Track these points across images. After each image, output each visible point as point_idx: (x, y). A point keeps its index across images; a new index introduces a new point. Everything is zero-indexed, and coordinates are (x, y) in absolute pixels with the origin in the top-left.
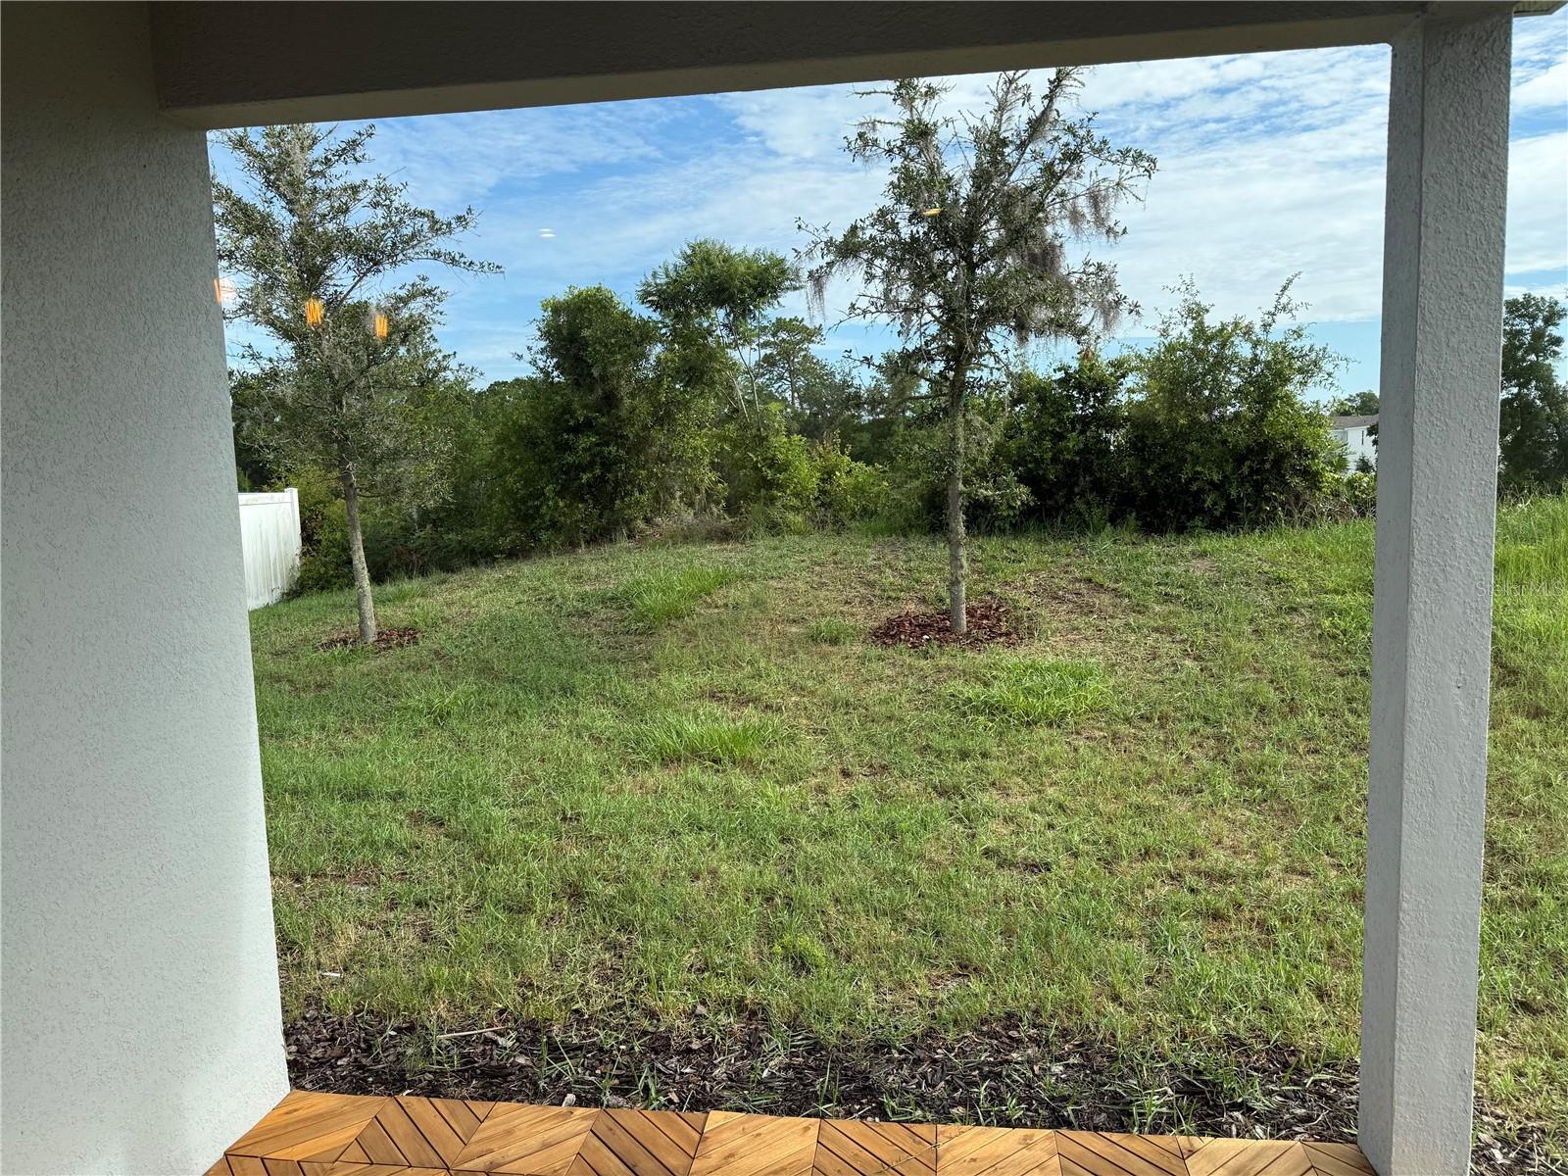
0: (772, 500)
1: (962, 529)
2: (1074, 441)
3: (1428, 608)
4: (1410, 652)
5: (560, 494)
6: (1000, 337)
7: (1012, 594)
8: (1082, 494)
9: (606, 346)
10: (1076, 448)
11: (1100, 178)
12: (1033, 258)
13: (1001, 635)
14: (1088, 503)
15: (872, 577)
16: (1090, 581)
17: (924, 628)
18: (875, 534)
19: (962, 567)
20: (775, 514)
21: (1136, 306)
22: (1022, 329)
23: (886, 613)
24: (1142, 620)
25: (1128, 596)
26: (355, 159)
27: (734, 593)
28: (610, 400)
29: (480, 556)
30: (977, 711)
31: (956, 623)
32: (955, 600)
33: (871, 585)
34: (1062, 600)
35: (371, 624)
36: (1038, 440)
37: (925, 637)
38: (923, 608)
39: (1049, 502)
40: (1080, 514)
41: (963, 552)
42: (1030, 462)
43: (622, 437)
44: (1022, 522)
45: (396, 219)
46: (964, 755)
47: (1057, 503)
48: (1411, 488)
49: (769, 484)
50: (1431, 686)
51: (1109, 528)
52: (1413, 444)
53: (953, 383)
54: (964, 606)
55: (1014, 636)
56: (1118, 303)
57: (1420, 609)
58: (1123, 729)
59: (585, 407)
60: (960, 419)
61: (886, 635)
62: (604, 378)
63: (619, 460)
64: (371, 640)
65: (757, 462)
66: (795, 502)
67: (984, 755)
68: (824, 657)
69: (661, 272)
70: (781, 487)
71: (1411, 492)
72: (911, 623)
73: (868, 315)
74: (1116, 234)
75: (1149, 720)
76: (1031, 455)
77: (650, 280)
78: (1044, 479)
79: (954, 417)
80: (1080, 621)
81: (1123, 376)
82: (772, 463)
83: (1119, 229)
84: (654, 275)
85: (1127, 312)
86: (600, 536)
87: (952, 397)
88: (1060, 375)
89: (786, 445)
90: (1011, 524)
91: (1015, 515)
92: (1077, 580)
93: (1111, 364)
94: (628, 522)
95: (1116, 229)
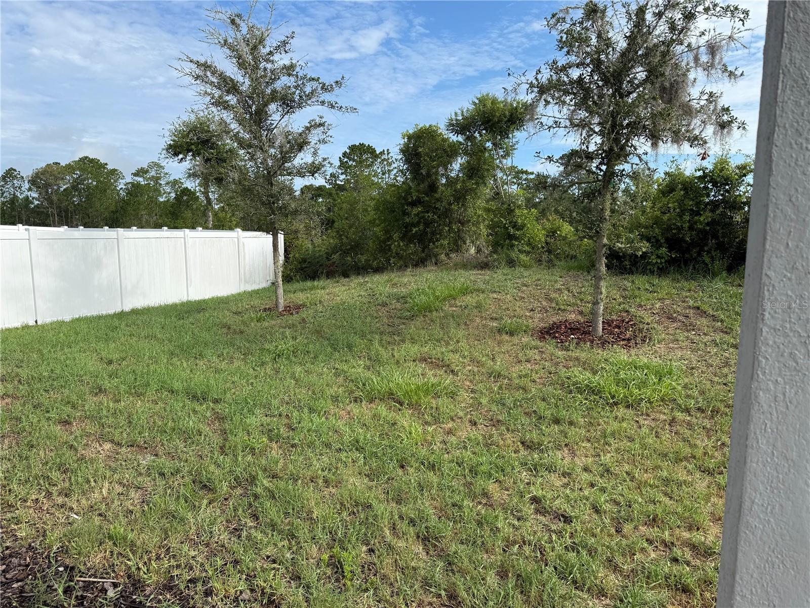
0: (512, 246)
1: (603, 269)
2: (706, 217)
3: (780, 388)
4: (751, 442)
5: (402, 239)
6: (642, 144)
7: (641, 313)
8: (709, 252)
9: (431, 157)
10: (706, 221)
11: (717, 33)
12: (663, 89)
13: (624, 340)
14: (713, 258)
15: (553, 295)
16: (698, 308)
17: (573, 330)
18: (569, 270)
19: (601, 293)
20: (514, 255)
21: (743, 124)
22: (655, 138)
23: (555, 319)
24: (727, 338)
25: (722, 321)
26: (285, 51)
27: (470, 300)
28: (433, 188)
29: (361, 270)
30: (580, 391)
31: (595, 330)
32: (594, 313)
33: (551, 300)
34: (674, 320)
35: (281, 301)
36: (681, 215)
37: (572, 336)
38: (580, 317)
39: (687, 256)
40: (707, 265)
41: (603, 284)
42: (674, 229)
43: (437, 208)
44: (667, 268)
45: (300, 83)
46: (557, 421)
47: (692, 256)
48: (765, 232)
49: (511, 237)
50: (777, 488)
51: (724, 274)
52: (770, 175)
53: (605, 173)
54: (601, 319)
55: (633, 341)
56: (731, 122)
57: (768, 390)
58: (680, 416)
59: (418, 191)
60: (608, 196)
61: (548, 333)
62: (429, 175)
63: (433, 221)
64: (280, 310)
65: (505, 224)
66: (527, 248)
67: (571, 423)
68: (500, 343)
69: (459, 112)
70: (516, 239)
71: (765, 239)
72: (566, 327)
73: (551, 129)
74: (735, 76)
75: (703, 411)
76: (674, 224)
77: (453, 117)
78: (683, 240)
79: (604, 196)
80: (681, 336)
81: (745, 175)
82: (515, 226)
83: (738, 73)
84: (456, 114)
85: (736, 128)
86: (420, 262)
87: (604, 182)
88: (700, 173)
89: (523, 215)
90: (658, 268)
91: (661, 263)
92: (689, 307)
93: (738, 167)
94: (436, 256)
95: (736, 73)
